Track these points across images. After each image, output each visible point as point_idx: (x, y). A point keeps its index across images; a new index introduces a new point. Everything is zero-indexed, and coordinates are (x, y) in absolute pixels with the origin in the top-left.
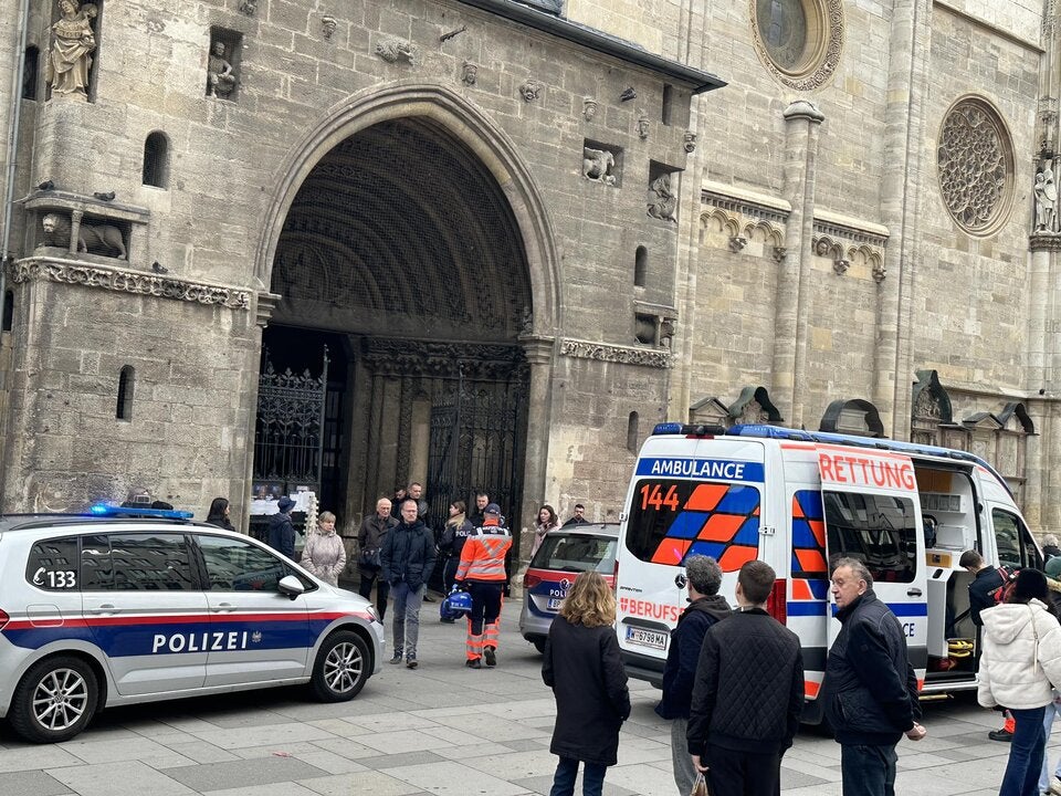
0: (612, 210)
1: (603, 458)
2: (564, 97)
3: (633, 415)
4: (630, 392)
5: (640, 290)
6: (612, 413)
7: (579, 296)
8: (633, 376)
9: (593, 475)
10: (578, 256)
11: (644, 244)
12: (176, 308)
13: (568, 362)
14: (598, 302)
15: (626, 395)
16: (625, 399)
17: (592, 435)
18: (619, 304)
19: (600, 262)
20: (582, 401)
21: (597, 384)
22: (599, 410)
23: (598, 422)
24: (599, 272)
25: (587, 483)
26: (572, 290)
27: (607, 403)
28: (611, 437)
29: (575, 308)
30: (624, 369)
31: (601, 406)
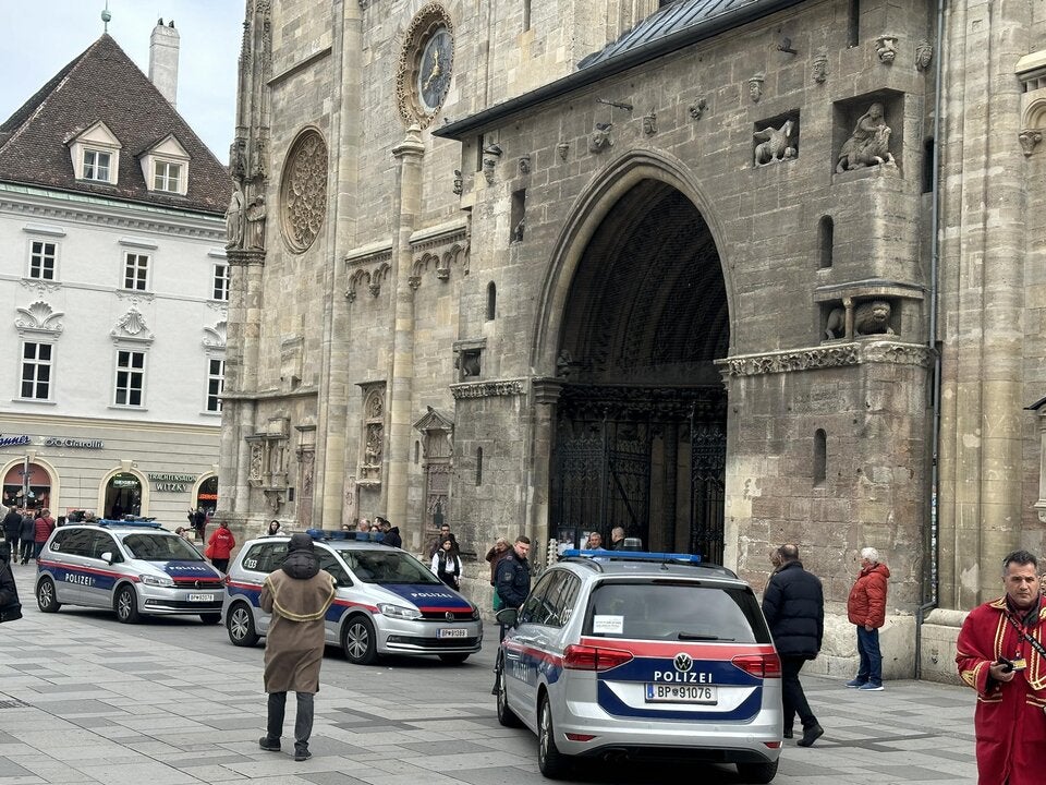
0: (786, 188)
1: (784, 491)
2: (733, 92)
3: (821, 434)
4: (815, 405)
5: (825, 272)
6: (792, 435)
7: (751, 305)
8: (817, 384)
9: (773, 513)
10: (750, 259)
11: (829, 212)
12: (496, 402)
13: (743, 383)
14: (775, 302)
15: (809, 410)
16: (808, 415)
17: (770, 464)
18: (798, 298)
19: (775, 256)
20: (758, 425)
21: (775, 403)
22: (777, 434)
23: (777, 448)
24: (773, 269)
25: (767, 523)
26: (745, 301)
27: (786, 423)
28: (793, 464)
29: (747, 319)
30: (805, 378)
31: (780, 427)
